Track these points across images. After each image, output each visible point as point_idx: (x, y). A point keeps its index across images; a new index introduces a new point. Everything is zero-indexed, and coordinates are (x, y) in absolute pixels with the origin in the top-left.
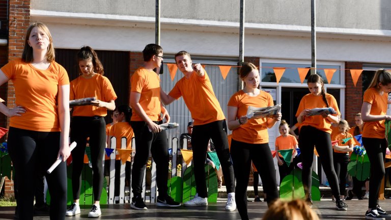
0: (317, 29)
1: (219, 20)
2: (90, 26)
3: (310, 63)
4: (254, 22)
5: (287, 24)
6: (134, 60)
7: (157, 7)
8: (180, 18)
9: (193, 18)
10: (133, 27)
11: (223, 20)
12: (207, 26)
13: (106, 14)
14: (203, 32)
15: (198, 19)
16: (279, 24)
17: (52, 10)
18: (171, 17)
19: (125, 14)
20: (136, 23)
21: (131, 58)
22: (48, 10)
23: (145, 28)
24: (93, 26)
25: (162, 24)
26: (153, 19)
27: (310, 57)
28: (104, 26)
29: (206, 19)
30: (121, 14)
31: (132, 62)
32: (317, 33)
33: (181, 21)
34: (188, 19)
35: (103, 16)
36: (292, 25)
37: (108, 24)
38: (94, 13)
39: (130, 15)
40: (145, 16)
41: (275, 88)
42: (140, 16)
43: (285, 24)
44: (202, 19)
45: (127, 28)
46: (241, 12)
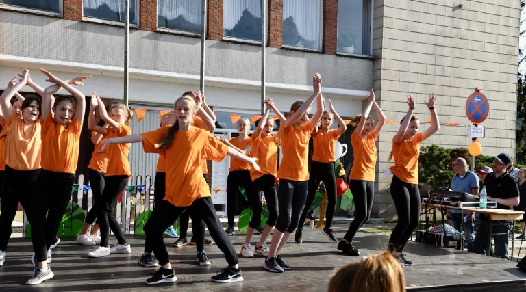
0: (266, 84)
1: (178, 72)
2: (57, 72)
3: (260, 113)
4: (209, 75)
5: (237, 78)
7: (126, 57)
8: (143, 68)
9: (155, 69)
10: (99, 75)
11: (182, 72)
12: (168, 77)
13: (73, 61)
15: (159, 70)
16: (230, 78)
17: (20, 55)
18: (135, 68)
19: (91, 63)
20: (102, 71)
22: (15, 55)
24: (60, 72)
25: (130, 73)
26: (122, 69)
27: (260, 108)
29: (166, 71)
30: (87, 62)
32: (266, 87)
33: (144, 71)
34: (150, 70)
35: (70, 64)
36: (241, 79)
37: (72, 71)
38: (62, 60)
39: (96, 64)
41: (226, 134)
42: (106, 65)
43: (235, 78)
44: (163, 70)
46: (202, 65)
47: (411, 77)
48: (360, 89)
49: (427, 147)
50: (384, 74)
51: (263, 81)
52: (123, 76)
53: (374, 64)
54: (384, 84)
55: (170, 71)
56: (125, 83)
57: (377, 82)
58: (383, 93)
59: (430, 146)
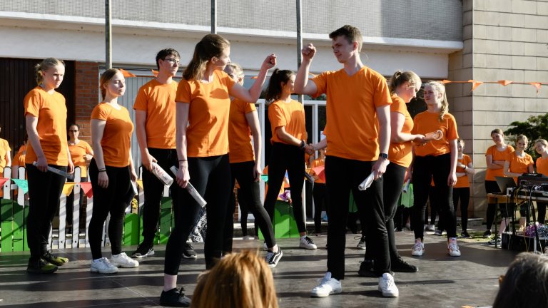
1: (188, 23)
2: (21, 28)
4: (230, 26)
5: (271, 28)
6: (81, 71)
7: (107, 5)
8: (139, 20)
9: (155, 20)
10: (79, 30)
11: (193, 23)
12: (173, 31)
13: (43, 13)
14: (169, 37)
15: (161, 21)
16: (261, 29)
18: (127, 19)
19: (67, 14)
20: (82, 25)
21: (76, 69)
23: (94, 32)
24: (25, 28)
25: (113, 26)
26: (103, 21)
28: (40, 29)
29: (171, 22)
30: (62, 14)
31: (77, 74)
32: (304, 40)
33: (140, 24)
34: (149, 21)
36: (277, 30)
37: (44, 26)
38: (26, 12)
39: (74, 15)
40: (93, 17)
42: (87, 16)
43: (268, 29)
44: (166, 22)
45: (71, 31)
46: (213, 14)
47: (513, 20)
48: (443, 39)
49: (539, 117)
50: (476, 17)
51: (299, 32)
52: (104, 30)
53: (463, 4)
54: (477, 31)
55: (176, 22)
56: (107, 40)
57: (467, 28)
58: (475, 43)
59: (544, 115)
